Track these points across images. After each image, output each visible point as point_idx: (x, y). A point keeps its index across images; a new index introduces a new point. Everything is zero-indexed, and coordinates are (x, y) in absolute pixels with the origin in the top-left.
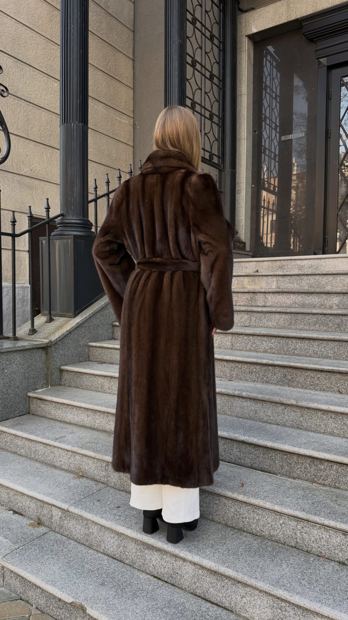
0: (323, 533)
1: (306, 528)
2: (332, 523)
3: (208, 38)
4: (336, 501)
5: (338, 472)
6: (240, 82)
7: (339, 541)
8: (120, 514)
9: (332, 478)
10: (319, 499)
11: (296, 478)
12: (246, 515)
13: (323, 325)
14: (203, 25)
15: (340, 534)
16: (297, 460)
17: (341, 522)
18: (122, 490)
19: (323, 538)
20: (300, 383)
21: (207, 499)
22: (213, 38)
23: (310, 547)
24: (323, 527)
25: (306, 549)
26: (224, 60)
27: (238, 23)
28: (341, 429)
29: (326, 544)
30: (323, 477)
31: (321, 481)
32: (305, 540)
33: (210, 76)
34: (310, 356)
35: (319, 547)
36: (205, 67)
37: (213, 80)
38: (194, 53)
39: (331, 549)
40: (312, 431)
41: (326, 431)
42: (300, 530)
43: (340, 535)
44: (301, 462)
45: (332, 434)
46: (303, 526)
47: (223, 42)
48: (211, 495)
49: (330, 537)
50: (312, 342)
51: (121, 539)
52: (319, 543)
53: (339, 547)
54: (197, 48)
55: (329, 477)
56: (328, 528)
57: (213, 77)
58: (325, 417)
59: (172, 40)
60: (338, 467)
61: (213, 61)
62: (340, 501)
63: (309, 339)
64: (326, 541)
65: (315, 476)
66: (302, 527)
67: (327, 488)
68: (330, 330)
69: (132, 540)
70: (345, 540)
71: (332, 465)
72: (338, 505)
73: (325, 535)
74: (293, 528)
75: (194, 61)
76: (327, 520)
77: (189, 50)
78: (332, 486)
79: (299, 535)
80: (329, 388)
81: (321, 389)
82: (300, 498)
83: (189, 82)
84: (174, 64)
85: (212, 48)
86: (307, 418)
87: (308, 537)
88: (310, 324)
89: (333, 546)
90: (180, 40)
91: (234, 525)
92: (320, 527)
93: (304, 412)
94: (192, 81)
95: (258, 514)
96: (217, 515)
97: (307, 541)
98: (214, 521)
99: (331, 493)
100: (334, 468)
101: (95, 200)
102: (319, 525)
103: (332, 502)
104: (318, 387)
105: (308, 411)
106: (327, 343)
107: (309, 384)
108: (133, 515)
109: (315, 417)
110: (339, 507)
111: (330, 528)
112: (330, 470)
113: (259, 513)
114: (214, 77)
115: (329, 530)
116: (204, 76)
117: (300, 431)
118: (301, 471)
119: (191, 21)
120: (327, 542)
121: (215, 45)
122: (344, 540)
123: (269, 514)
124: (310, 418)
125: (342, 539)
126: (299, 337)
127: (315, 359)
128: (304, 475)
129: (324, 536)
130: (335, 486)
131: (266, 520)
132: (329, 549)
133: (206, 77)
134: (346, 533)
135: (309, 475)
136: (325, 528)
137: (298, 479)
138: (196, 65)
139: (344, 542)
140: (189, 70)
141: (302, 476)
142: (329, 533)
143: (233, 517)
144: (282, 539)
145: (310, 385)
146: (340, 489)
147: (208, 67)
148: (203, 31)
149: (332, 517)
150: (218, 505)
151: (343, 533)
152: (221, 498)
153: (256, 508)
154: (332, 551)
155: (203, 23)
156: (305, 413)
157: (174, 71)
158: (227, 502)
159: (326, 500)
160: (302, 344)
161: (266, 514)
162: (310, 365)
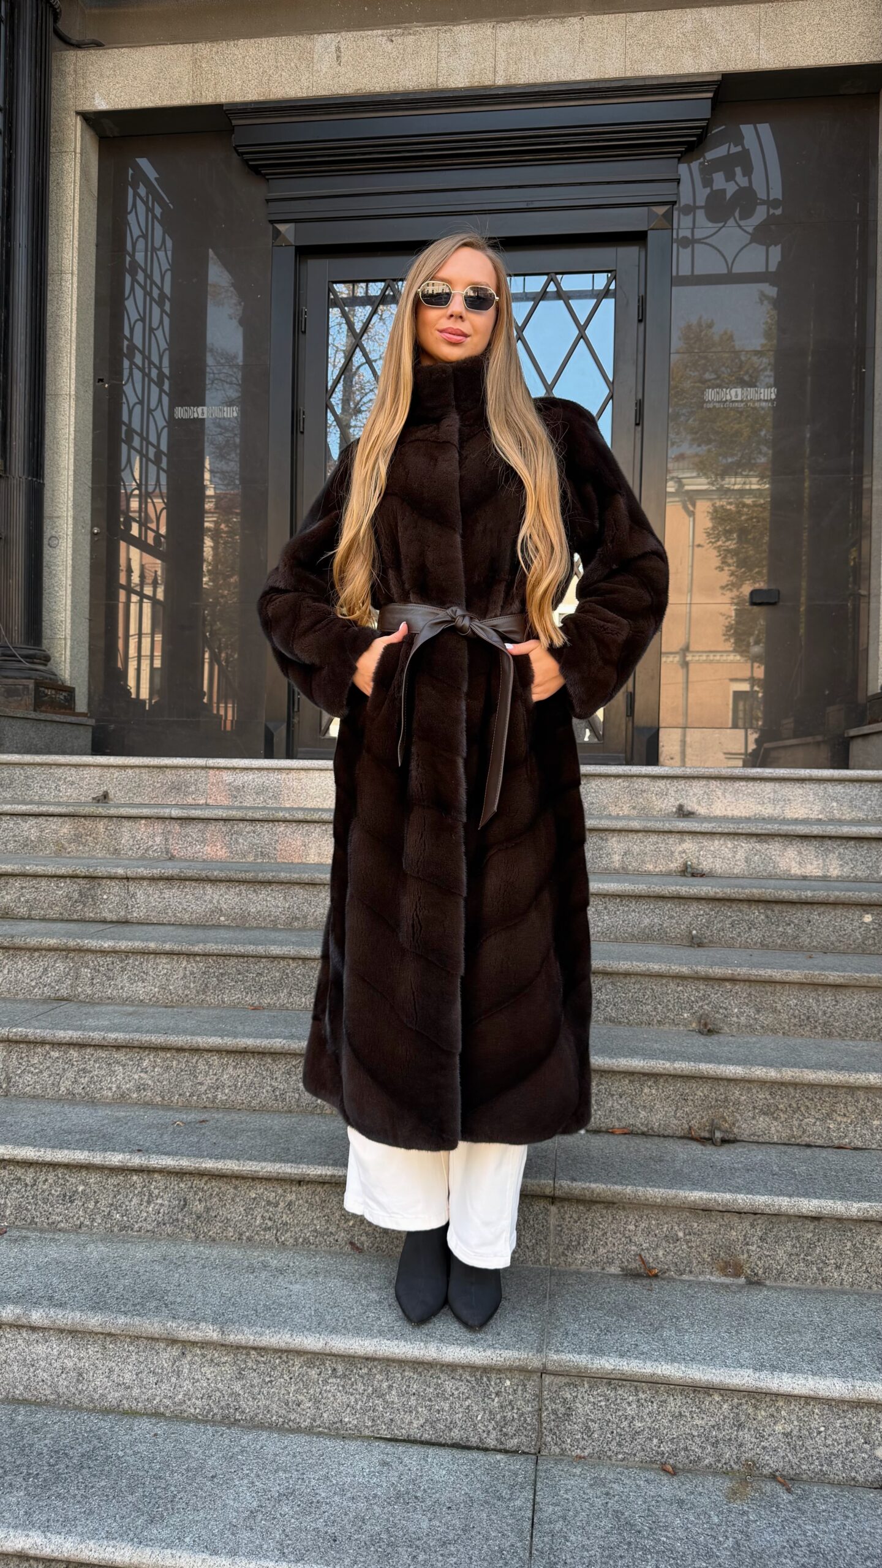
6: (58, 234)
41: (318, 1424)
45: (336, 1431)
50: (269, 1061)
58: (313, 1373)
63: (259, 1053)
80: (322, 1236)
81: (296, 1242)
86: (255, 1382)
93: (246, 1363)
105: (259, 1359)
107: (260, 1226)
109: (281, 1376)
124: (267, 1379)
145: (265, 1230)
156: (250, 1365)
160: (239, 1071)
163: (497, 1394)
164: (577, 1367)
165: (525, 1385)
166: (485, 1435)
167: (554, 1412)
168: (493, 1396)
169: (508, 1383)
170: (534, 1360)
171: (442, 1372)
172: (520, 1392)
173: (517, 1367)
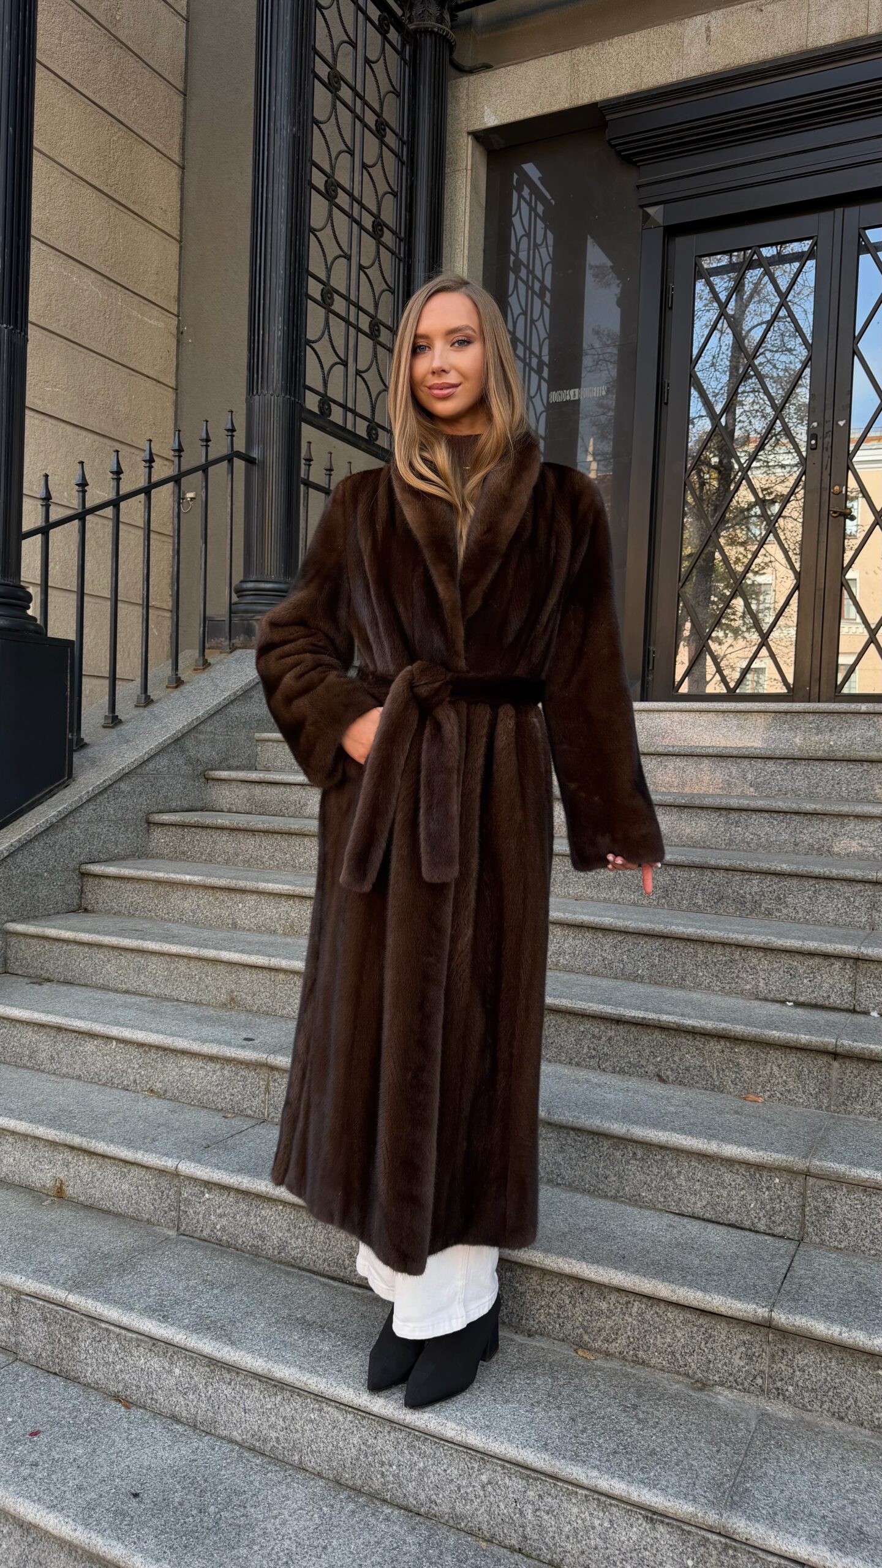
0: (596, 1513)
1: (550, 1500)
2: (619, 1487)
3: (370, 130)
4: (635, 1407)
5: (643, 1321)
6: (451, 246)
7: (634, 1538)
8: (34, 1456)
9: (629, 1337)
10: (589, 1404)
11: (536, 1332)
12: (392, 1456)
13: (629, 888)
14: (357, 94)
15: (638, 1519)
16: (540, 1284)
17: (642, 1482)
18: (55, 1374)
19: (594, 1528)
20: (565, 1050)
21: (286, 1406)
22: (384, 130)
23: (559, 1550)
24: (596, 1496)
25: (549, 1557)
26: (412, 189)
27: (450, 99)
28: (659, 1189)
29: (601, 1544)
30: (604, 1334)
31: (600, 1343)
32: (547, 1532)
33: (373, 227)
34: (595, 974)
35: (583, 1553)
36: (360, 203)
37: (382, 236)
38: (331, 164)
39: (615, 1559)
40: (584, 1191)
41: (621, 1194)
42: (533, 1504)
43: (640, 1522)
44: (550, 1290)
45: (635, 1201)
46: (541, 1493)
47: (411, 144)
48: (298, 1395)
49: (612, 1525)
51: (30, 1539)
52: (584, 1542)
53: (634, 1554)
54: (340, 153)
55: (620, 1332)
56: (609, 1501)
57: (382, 230)
58: (618, 1154)
59: (272, 124)
60: (643, 1306)
61: (383, 188)
62: (644, 1409)
63: (593, 928)
64: (602, 1536)
65: (585, 1328)
66: (540, 1496)
67: (615, 1364)
68: (645, 902)
69: (60, 1545)
70: (652, 1535)
71: (629, 1302)
72: (639, 1421)
73: (600, 1521)
74: (515, 1496)
75: (332, 184)
76: (606, 1477)
77: (319, 154)
78: (629, 1358)
79: (530, 1516)
80: (635, 1066)
81: (614, 1068)
82: (539, 1403)
83: (316, 236)
84: (276, 188)
85: (381, 156)
86: (574, 1155)
87: (553, 1523)
88: (599, 885)
89: (620, 1550)
90: (294, 125)
91: (359, 1482)
92: (586, 1496)
93: (566, 1140)
94: (326, 236)
95: (422, 1455)
96: (312, 1451)
97: (551, 1534)
98: (303, 1469)
99: (625, 1381)
100: (635, 1309)
101: (44, 531)
102: (584, 1492)
103: (625, 1411)
104: (608, 1063)
105: (576, 1138)
106: (635, 941)
107: (586, 1054)
108: (75, 1460)
109: (593, 1154)
110: (642, 1430)
111: (614, 1498)
112: (624, 1314)
113: (425, 1452)
114: (385, 229)
115: (611, 1505)
116: (359, 223)
117: (556, 1190)
118: (549, 1314)
119: (326, 80)
120: (605, 1540)
121: (388, 147)
122: (648, 1535)
123: (451, 1455)
124: (583, 1155)
125: (643, 1533)
126: (569, 922)
127: (604, 983)
128: (558, 1326)
129: (597, 1522)
130: (635, 1358)
131: (445, 1471)
132: (608, 1558)
133: (362, 228)
134: (655, 1517)
135: (569, 1326)
136: (598, 1499)
137: (541, 1335)
138: (337, 194)
139: (648, 1540)
140: (318, 206)
141: (550, 1327)
142: (611, 1514)
143: (357, 1459)
144: (485, 1527)
145: (590, 1058)
146: (649, 1366)
147: (370, 202)
148: (358, 110)
149: (619, 1465)
150: (317, 1424)
151: (647, 1517)
152: (324, 1405)
153: (418, 1438)
154: (618, 1563)
155: (359, 88)
156: (569, 1141)
157: (275, 207)
158: (341, 1418)
159: (609, 1405)
161: (445, 1455)
162: (591, 1005)
163: (768, 1189)
164: (836, 1173)
165: (792, 1184)
166: (756, 1220)
167: (816, 1208)
168: (764, 1190)
169: (777, 1180)
170: (800, 1164)
171: (722, 1165)
172: (787, 1189)
173: (785, 1167)
